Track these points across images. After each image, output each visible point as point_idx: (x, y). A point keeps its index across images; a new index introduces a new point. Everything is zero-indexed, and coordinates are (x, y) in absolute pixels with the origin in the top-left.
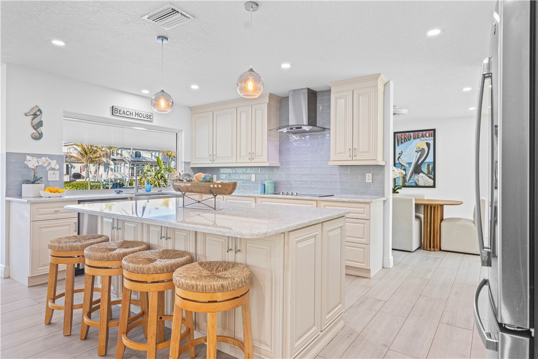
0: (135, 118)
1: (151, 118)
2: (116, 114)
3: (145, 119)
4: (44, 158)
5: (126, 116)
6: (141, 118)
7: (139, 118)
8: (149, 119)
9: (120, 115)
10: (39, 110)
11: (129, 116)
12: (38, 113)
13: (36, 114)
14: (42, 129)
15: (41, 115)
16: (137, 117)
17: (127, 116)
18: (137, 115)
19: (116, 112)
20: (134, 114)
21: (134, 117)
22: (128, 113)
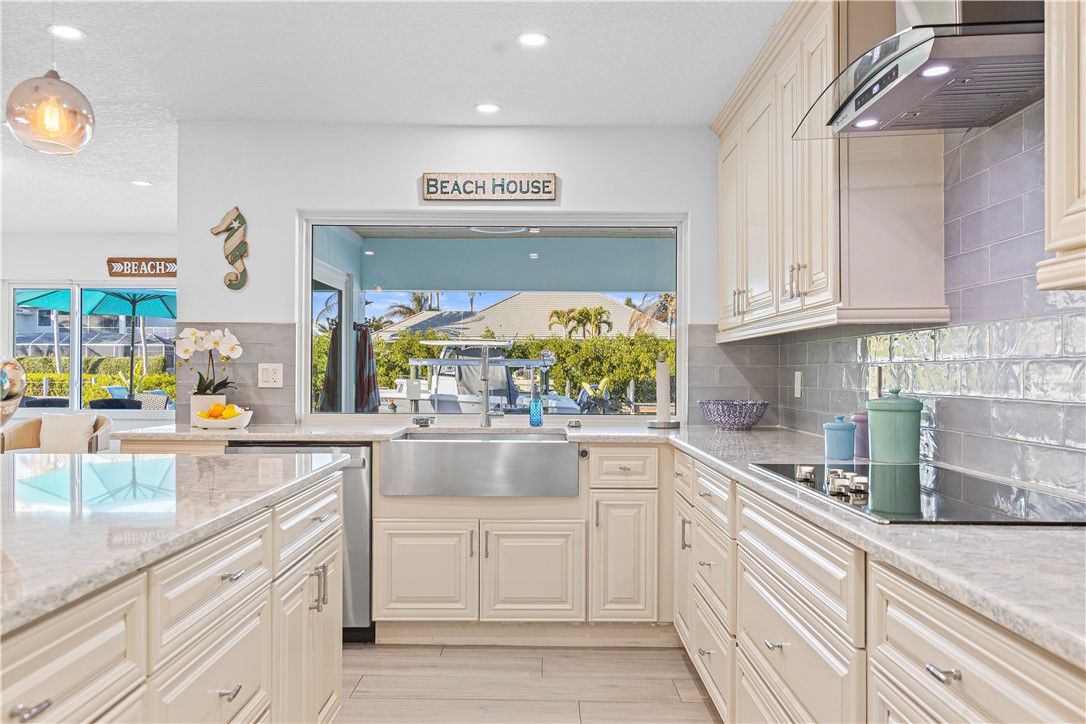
0: (494, 197)
1: (551, 187)
2: (434, 196)
3: (529, 196)
4: (218, 332)
5: (464, 196)
6: (513, 196)
7: (507, 196)
8: (541, 195)
9: (443, 197)
10: (240, 218)
11: (471, 196)
12: (236, 225)
13: (232, 228)
14: (248, 262)
15: (242, 229)
16: (498, 195)
17: (467, 197)
18: (499, 189)
19: (432, 189)
20: (489, 187)
21: (489, 195)
22: (469, 187)
